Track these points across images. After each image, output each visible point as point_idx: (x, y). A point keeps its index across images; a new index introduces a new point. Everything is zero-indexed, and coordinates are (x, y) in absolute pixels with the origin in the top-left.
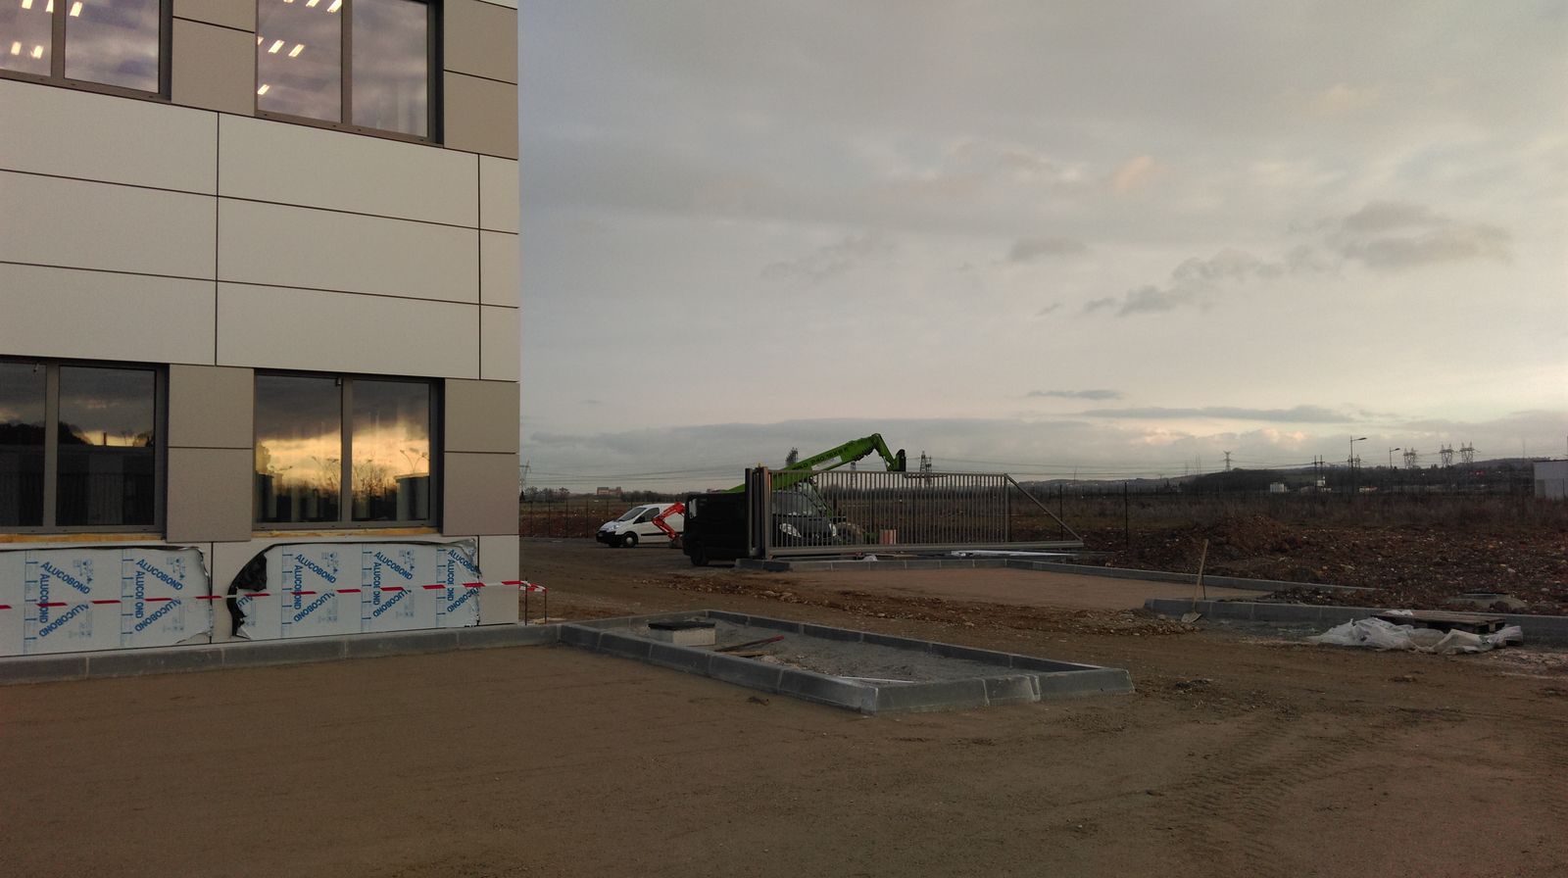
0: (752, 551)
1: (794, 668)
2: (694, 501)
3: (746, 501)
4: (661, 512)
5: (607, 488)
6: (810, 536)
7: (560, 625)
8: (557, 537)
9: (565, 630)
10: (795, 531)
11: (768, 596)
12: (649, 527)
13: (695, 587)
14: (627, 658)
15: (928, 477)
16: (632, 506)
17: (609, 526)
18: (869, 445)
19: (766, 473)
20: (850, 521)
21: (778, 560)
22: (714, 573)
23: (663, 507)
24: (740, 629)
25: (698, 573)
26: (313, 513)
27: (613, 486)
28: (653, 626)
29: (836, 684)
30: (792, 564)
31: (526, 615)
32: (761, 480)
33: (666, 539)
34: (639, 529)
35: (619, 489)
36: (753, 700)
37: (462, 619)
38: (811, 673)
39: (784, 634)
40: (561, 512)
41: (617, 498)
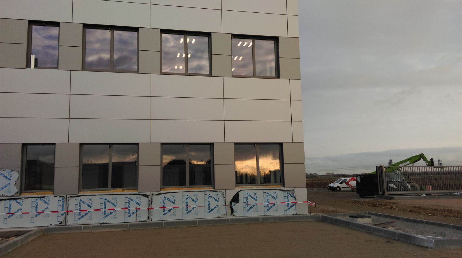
0: (380, 193)
1: (400, 232)
2: (359, 177)
3: (377, 176)
4: (348, 180)
5: (329, 173)
6: (400, 188)
7: (321, 215)
8: (315, 188)
9: (323, 217)
10: (395, 186)
11: (388, 208)
12: (344, 185)
13: (362, 204)
14: (343, 226)
15: (442, 167)
16: (338, 179)
17: (331, 185)
18: (420, 157)
19: (383, 167)
20: (415, 183)
21: (389, 196)
22: (368, 200)
23: (348, 179)
24: (379, 218)
25: (362, 200)
26: (249, 181)
27: (331, 172)
28: (350, 217)
29: (418, 238)
30: (395, 197)
31: (310, 211)
32: (382, 169)
33: (350, 189)
34: (341, 186)
35: (333, 173)
36: (388, 242)
37: (291, 212)
38: (407, 234)
39: (395, 220)
40: (316, 180)
41: (332, 176)
